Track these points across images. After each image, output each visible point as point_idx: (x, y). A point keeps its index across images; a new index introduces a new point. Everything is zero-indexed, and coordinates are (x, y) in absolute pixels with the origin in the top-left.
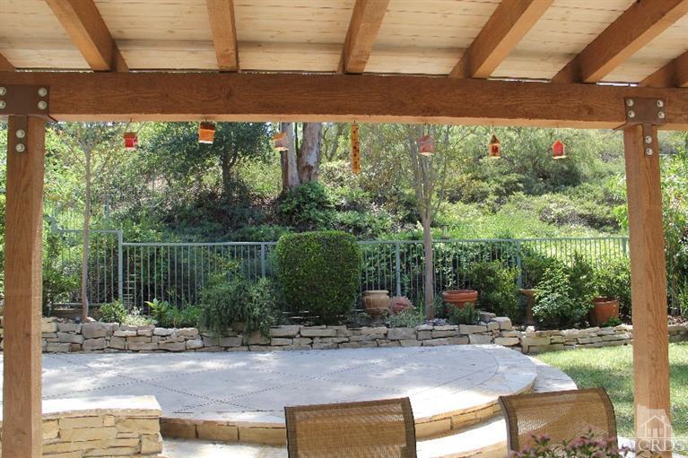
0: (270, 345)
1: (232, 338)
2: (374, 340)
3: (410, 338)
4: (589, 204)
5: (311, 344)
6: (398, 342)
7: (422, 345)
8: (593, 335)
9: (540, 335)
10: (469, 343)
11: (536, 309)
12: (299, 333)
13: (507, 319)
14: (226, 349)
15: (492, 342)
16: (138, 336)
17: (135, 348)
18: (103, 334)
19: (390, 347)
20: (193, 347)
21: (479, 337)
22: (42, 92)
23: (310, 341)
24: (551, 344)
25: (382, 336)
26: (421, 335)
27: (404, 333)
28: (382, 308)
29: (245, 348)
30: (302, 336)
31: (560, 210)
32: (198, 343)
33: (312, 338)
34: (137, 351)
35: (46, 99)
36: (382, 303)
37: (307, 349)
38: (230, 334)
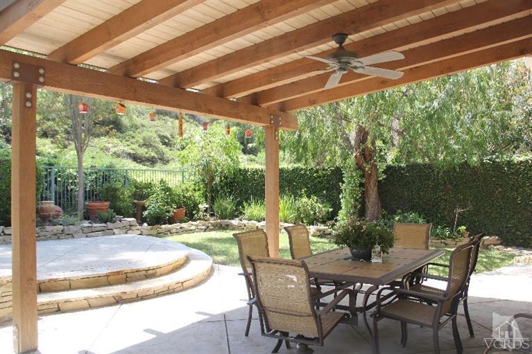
2: (55, 235)
3: (79, 232)
4: (133, 146)
6: (71, 236)
7: (87, 237)
8: (178, 228)
9: (152, 229)
10: (114, 234)
11: (146, 213)
12: (3, 232)
13: (133, 219)
15: (126, 233)
19: (68, 239)
21: (118, 230)
22: (42, 71)
24: (159, 233)
25: (61, 232)
26: (86, 230)
27: (75, 229)
28: (52, 213)
30: (5, 234)
31: (116, 149)
36: (52, 210)
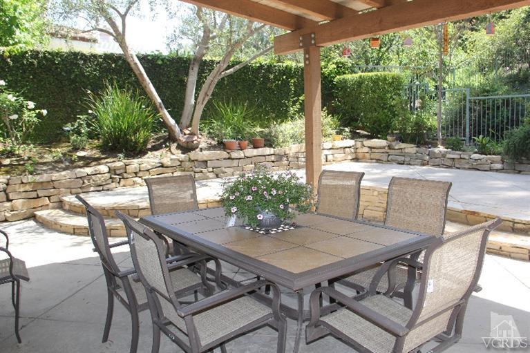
1: (525, 165)
14: (519, 172)
16: (461, 158)
17: (458, 166)
18: (440, 156)
20: (495, 168)
22: (313, 36)
32: (499, 166)
34: (459, 168)
35: (314, 39)
38: (525, 162)
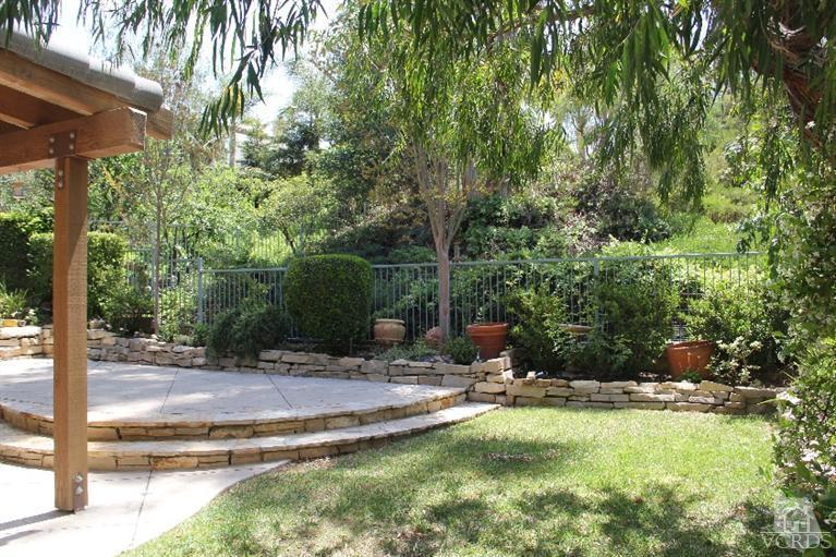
0: (255, 367)
1: (229, 359)
2: (347, 371)
3: (380, 373)
5: (288, 370)
6: (366, 376)
12: (281, 358)
14: (223, 368)
15: (473, 386)
17: (158, 362)
20: (197, 364)
21: (452, 378)
23: (288, 366)
24: (547, 396)
25: (355, 368)
26: (392, 370)
27: (375, 367)
29: (236, 369)
30: (282, 362)
33: (292, 364)
37: (284, 375)
38: (229, 355)
